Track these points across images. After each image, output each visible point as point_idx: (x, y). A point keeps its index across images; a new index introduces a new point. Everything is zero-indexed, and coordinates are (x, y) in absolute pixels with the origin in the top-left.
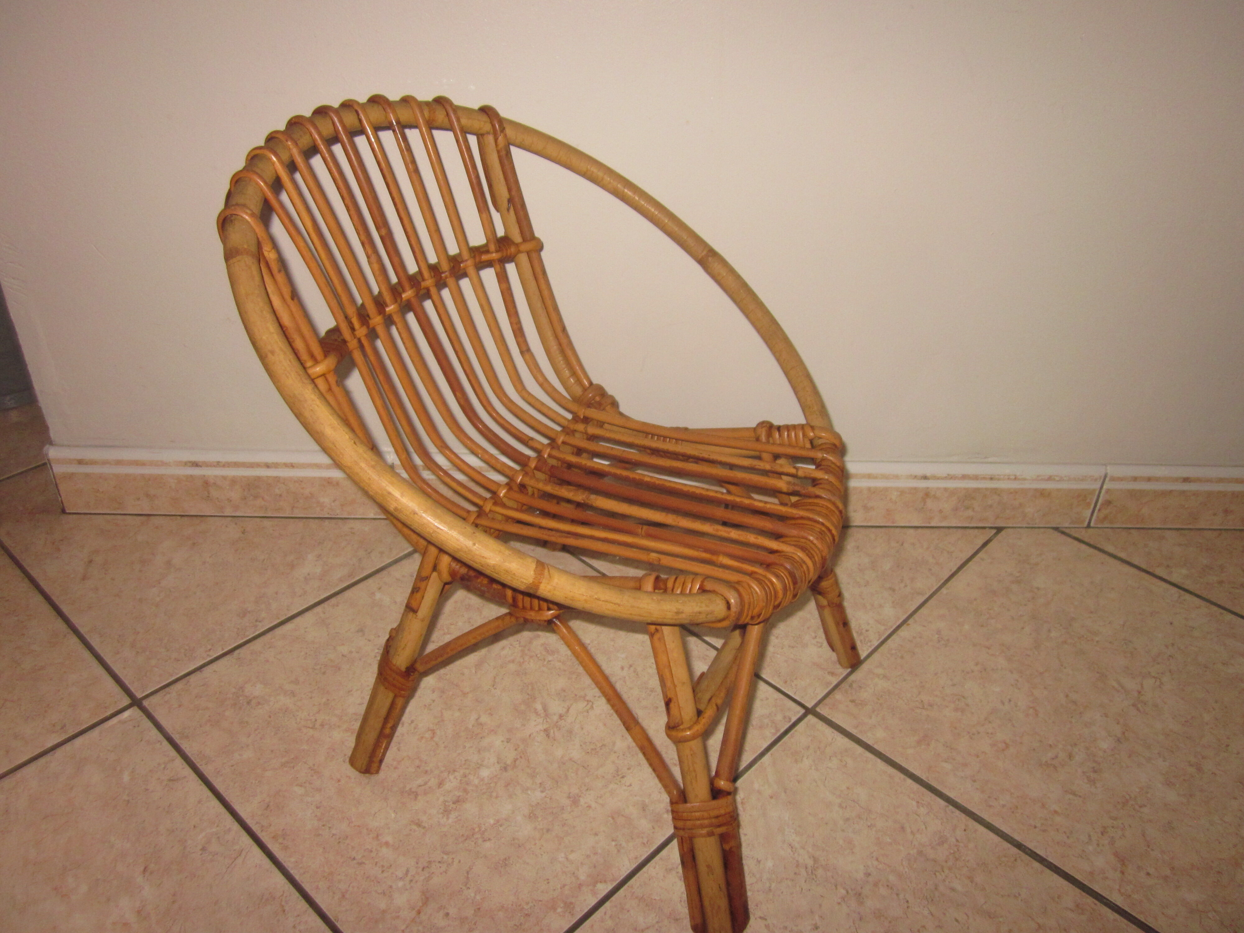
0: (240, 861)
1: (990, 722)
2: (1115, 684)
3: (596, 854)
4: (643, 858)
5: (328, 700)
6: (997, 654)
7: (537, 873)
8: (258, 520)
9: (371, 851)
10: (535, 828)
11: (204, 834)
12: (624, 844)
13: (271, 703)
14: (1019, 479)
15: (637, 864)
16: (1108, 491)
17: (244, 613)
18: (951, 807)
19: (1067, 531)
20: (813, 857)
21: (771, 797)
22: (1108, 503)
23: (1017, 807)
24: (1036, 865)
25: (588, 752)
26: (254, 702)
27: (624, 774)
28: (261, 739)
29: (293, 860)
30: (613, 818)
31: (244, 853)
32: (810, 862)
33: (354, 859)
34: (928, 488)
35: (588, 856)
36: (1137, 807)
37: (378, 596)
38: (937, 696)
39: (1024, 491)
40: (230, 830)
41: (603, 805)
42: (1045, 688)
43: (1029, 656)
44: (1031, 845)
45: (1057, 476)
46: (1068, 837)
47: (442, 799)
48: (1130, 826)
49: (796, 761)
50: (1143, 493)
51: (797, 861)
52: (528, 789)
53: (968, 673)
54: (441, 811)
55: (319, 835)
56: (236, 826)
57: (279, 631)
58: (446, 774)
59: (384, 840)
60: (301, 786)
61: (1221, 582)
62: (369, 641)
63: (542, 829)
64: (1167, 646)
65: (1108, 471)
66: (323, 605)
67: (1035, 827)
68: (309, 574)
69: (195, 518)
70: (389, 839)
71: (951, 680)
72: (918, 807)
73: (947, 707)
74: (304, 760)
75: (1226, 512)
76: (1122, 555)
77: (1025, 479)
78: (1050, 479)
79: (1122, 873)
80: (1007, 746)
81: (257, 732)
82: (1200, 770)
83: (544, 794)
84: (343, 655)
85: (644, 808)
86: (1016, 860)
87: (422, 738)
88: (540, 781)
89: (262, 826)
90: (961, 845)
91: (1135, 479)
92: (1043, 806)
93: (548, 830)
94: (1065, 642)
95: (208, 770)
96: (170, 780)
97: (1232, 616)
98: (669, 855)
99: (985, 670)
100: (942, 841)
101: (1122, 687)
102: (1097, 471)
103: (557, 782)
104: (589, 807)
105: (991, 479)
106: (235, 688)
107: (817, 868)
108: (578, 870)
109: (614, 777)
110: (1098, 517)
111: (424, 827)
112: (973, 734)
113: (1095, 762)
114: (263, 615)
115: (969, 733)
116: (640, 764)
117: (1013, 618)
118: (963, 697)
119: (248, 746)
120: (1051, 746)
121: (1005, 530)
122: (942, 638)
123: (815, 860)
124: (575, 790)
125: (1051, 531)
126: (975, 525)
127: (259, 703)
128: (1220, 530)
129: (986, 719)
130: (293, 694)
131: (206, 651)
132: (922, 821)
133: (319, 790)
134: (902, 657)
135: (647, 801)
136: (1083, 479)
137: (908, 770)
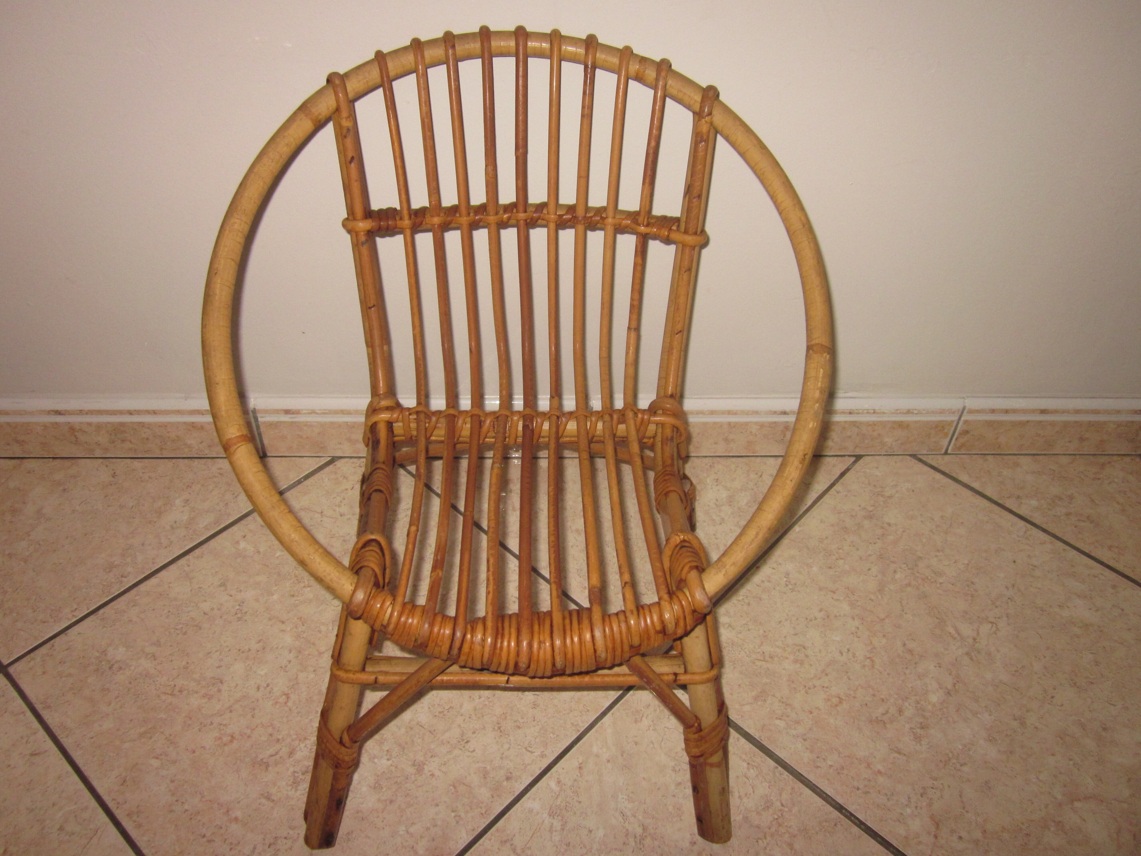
0: (95, 840)
1: (827, 675)
2: (952, 631)
3: (435, 826)
4: (480, 830)
5: (188, 663)
6: (842, 598)
7: (378, 848)
8: (129, 461)
9: (221, 828)
10: (379, 800)
11: (62, 812)
12: (463, 815)
13: (132, 668)
14: (878, 413)
15: (474, 836)
16: (966, 422)
17: (110, 568)
18: (780, 768)
19: (924, 458)
20: (643, 825)
21: (608, 761)
22: (966, 432)
23: (843, 768)
24: (855, 830)
25: (436, 716)
26: (116, 666)
27: (469, 739)
28: (121, 707)
29: (145, 839)
30: (455, 787)
31: (99, 833)
32: (639, 831)
33: (204, 836)
34: (787, 422)
35: (428, 829)
36: (958, 766)
37: (242, 545)
38: (778, 647)
39: (883, 424)
40: (86, 808)
41: (445, 773)
42: (884, 636)
43: (872, 600)
44: (851, 809)
45: (915, 410)
46: (888, 799)
47: (291, 769)
48: (949, 787)
49: (636, 722)
50: (1000, 423)
51: (627, 830)
52: (375, 757)
53: (811, 620)
54: (290, 782)
55: (171, 811)
56: (93, 803)
57: (142, 587)
58: (297, 742)
59: (234, 816)
60: (157, 758)
61: (1068, 514)
62: (231, 596)
63: (386, 801)
64: (1007, 588)
65: (967, 405)
66: (187, 557)
67: (858, 789)
68: (175, 522)
69: (66, 460)
70: (239, 814)
71: (794, 628)
72: (748, 769)
73: (787, 658)
74: (161, 730)
75: (1082, 439)
76: (976, 485)
77: (884, 413)
78: (909, 412)
79: (936, 837)
80: (841, 701)
81: (117, 700)
82: (1023, 724)
83: (390, 762)
84: (205, 613)
85: (485, 774)
86: (835, 825)
87: (276, 703)
88: (387, 748)
89: (118, 803)
90: (786, 809)
91: (993, 411)
92: (869, 766)
93: (391, 801)
94: (909, 585)
95: (67, 742)
96: (33, 755)
97: (1075, 552)
98: (505, 826)
99: (828, 616)
100: (768, 805)
101: (959, 634)
102: (956, 404)
103: (404, 749)
104: (433, 775)
105: (850, 413)
106: (98, 651)
107: (646, 837)
108: (417, 844)
109: (459, 742)
110: (955, 445)
111: (273, 801)
112: (809, 688)
113: (924, 717)
114: (130, 569)
115: (805, 687)
116: (484, 727)
117: (861, 558)
118: (804, 648)
119: (108, 715)
120: (883, 700)
121: (864, 458)
122: (789, 582)
123: (645, 829)
124: (420, 758)
125: (908, 457)
126: (834, 454)
127: (121, 668)
128: (1074, 455)
129: (823, 671)
130: (154, 657)
131: (72, 611)
132: (751, 785)
133: (174, 762)
134: (749, 604)
135: (488, 767)
136: (942, 412)
137: (742, 729)
